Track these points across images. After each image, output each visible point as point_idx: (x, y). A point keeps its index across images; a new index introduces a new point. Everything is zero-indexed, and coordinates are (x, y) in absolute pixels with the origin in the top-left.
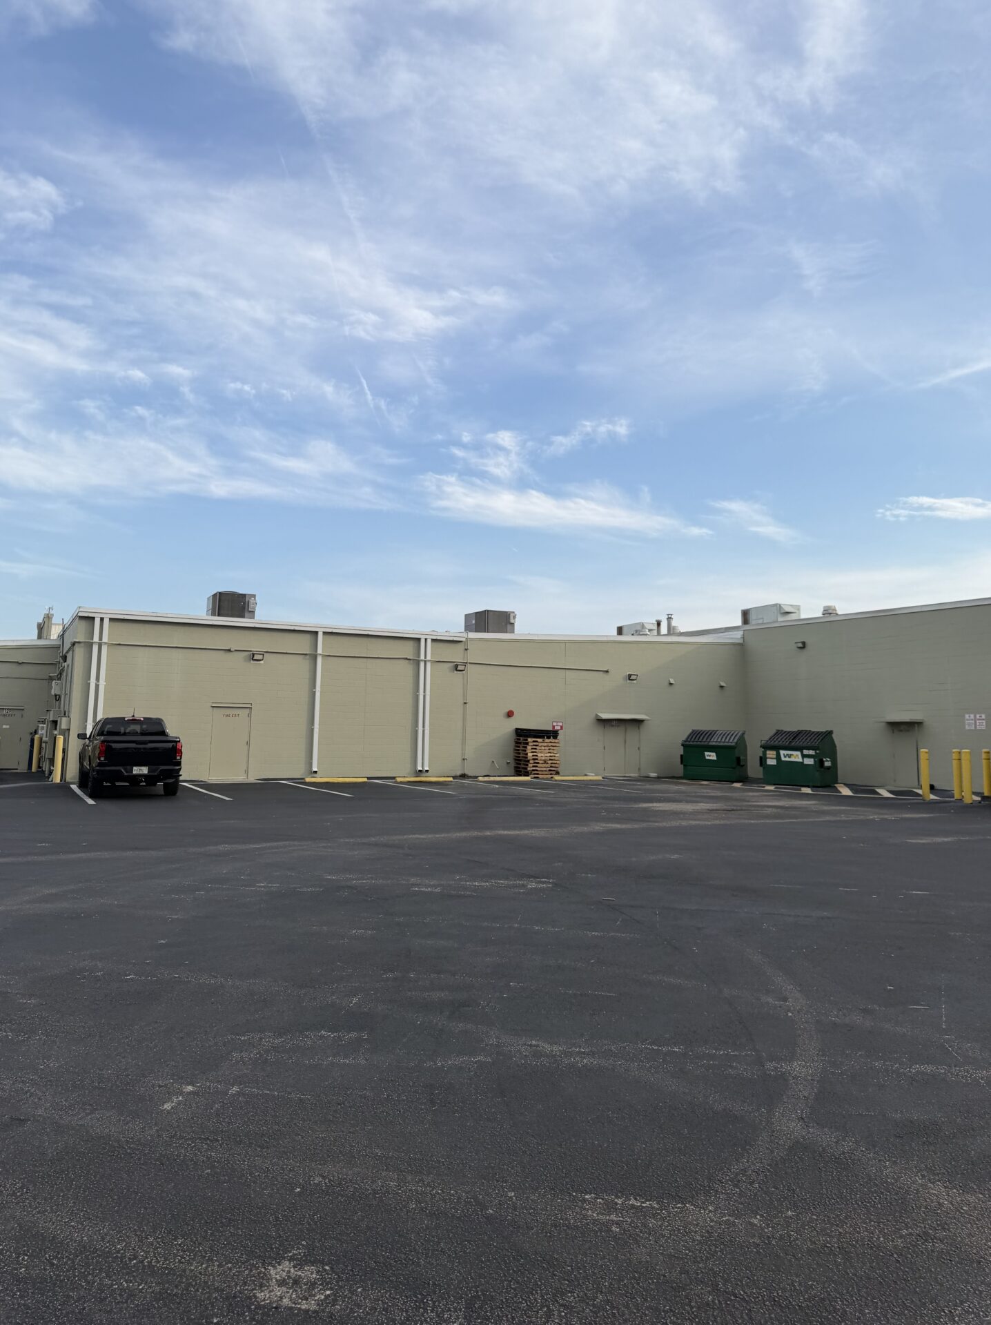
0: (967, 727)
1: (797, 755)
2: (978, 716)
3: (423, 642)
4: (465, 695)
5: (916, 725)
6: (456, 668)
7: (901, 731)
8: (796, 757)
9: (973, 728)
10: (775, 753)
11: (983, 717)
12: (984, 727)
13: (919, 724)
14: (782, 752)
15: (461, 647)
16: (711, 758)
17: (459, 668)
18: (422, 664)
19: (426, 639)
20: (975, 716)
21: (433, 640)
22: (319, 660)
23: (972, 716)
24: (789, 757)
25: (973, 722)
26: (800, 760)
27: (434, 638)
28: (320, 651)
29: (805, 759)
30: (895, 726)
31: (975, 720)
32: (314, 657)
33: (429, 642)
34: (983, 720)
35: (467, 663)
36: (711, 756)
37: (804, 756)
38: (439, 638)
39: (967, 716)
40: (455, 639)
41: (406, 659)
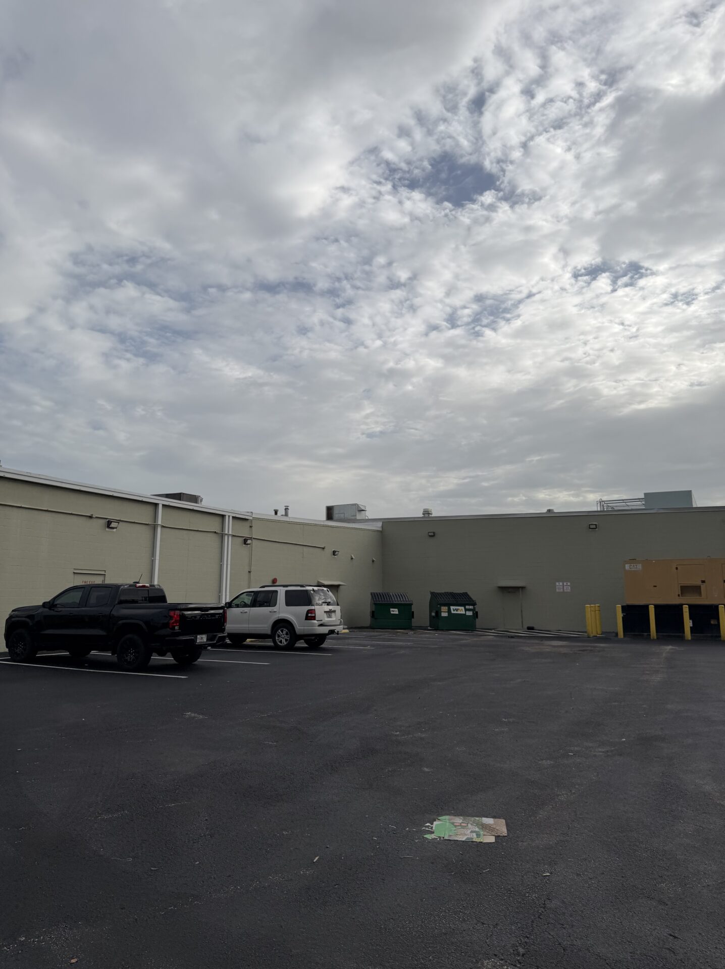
0: (557, 590)
1: (462, 610)
2: (565, 584)
3: (227, 517)
4: (250, 565)
5: (521, 589)
6: (245, 542)
7: (509, 592)
8: (461, 610)
9: (562, 590)
10: (447, 608)
11: (569, 584)
12: (569, 590)
13: (523, 588)
14: (452, 608)
15: (247, 524)
16: (394, 613)
17: (249, 542)
18: (226, 537)
19: (229, 516)
20: (563, 584)
21: (233, 517)
22: (159, 529)
23: (561, 584)
24: (457, 611)
25: (562, 587)
26: (464, 612)
27: (234, 515)
28: (160, 522)
29: (467, 612)
30: (503, 589)
31: (563, 586)
32: (154, 527)
33: (231, 518)
34: (569, 586)
35: (251, 538)
36: (395, 611)
37: (466, 610)
38: (238, 516)
39: (557, 584)
40: (247, 517)
41: (215, 532)
